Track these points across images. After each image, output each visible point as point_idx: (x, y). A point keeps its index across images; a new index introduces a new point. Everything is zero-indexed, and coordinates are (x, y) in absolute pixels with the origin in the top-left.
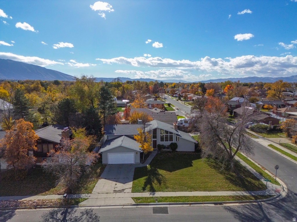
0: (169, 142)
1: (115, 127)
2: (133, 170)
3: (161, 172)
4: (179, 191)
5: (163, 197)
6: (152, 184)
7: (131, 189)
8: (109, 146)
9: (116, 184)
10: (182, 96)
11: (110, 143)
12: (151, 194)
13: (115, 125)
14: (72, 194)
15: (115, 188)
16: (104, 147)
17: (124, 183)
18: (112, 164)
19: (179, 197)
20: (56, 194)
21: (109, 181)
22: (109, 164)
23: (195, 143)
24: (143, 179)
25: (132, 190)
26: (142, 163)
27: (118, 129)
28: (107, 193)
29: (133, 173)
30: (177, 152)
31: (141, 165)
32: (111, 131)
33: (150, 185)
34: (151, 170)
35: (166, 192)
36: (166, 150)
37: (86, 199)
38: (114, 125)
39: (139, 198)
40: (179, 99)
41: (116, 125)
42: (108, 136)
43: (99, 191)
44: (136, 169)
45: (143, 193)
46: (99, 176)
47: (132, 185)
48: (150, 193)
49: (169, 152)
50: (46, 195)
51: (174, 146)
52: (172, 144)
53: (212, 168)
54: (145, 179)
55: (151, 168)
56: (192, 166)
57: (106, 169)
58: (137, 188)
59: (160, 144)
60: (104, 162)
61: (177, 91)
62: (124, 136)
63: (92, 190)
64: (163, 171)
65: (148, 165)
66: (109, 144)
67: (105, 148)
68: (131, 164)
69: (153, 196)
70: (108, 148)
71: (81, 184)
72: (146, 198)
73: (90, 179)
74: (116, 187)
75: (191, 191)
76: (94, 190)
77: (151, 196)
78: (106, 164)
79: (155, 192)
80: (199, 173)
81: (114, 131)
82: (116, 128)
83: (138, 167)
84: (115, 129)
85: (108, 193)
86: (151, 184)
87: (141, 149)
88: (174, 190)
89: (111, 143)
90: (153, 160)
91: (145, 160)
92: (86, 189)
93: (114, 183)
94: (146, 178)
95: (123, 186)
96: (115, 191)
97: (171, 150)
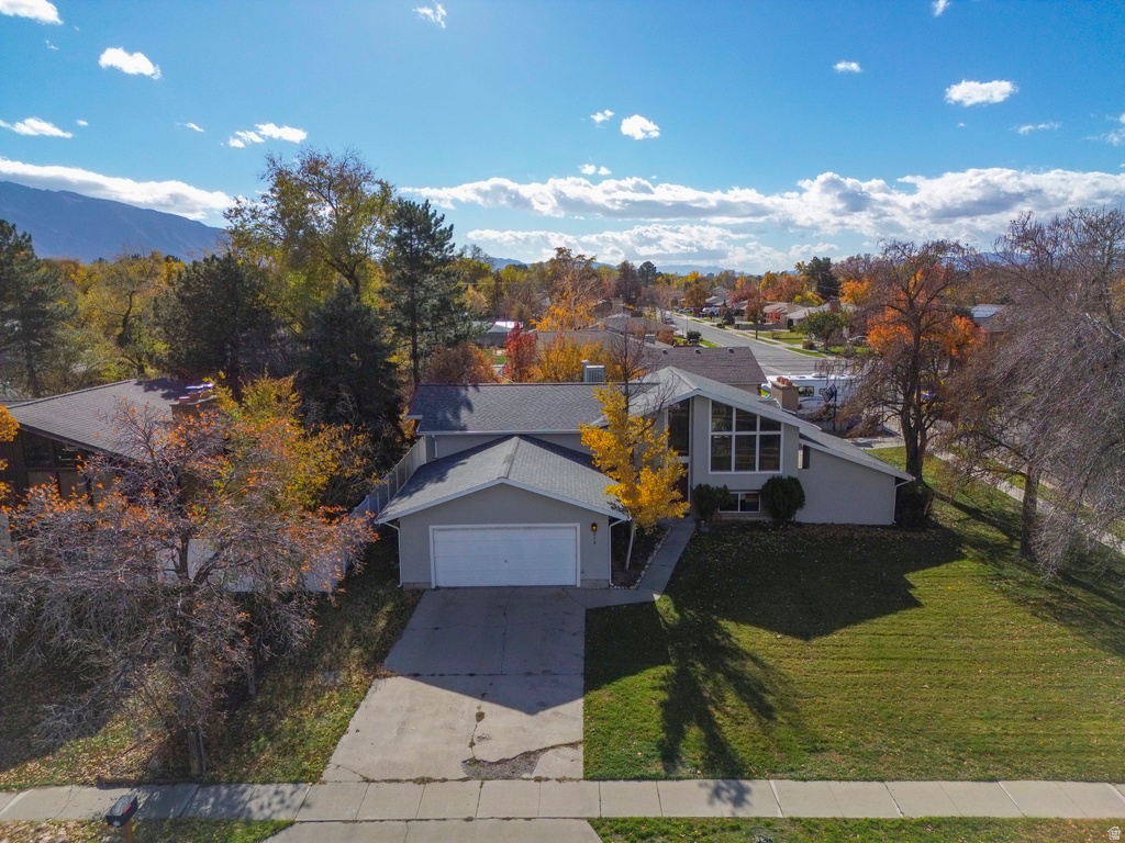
0: (757, 471)
1: (471, 393)
2: (578, 623)
3: (746, 636)
4: (912, 779)
5: (809, 821)
6: (710, 715)
7: (579, 753)
8: (440, 484)
9: (480, 716)
10: (739, 313)
11: (444, 474)
12: (717, 793)
13: (471, 389)
14: (189, 779)
15: (472, 744)
16: (411, 494)
17: (533, 707)
18: (455, 588)
19: (923, 823)
20: (85, 783)
21: (434, 689)
22: (437, 588)
23: (898, 480)
24: (648, 683)
25: (586, 763)
26: (622, 584)
27: (486, 406)
28: (423, 781)
29: (579, 645)
30: (800, 525)
31: (620, 597)
32: (449, 416)
33: (700, 724)
34: (684, 623)
35: (823, 779)
36: (738, 514)
37: (278, 828)
38: (466, 386)
39: (644, 830)
40: (726, 324)
41: (475, 386)
42: (431, 442)
43: (371, 762)
44: (593, 615)
45: (662, 784)
46: (377, 662)
47: (580, 724)
48: (711, 783)
49: (755, 525)
50: (21, 788)
51: (784, 496)
52: (774, 483)
53: (1045, 619)
54: (657, 683)
55: (682, 615)
56: (917, 604)
57: (420, 618)
58: (618, 742)
59: (707, 486)
60: (408, 575)
61: (714, 297)
62: (515, 439)
63: (326, 754)
64: (754, 629)
65: (657, 597)
66: (441, 479)
67: (416, 495)
68: (564, 588)
69: (741, 814)
70: (431, 494)
71: (261, 710)
72: (691, 828)
73: (319, 679)
74: (481, 738)
75: (992, 779)
76: (339, 755)
77: (723, 810)
78: (418, 586)
79: (746, 783)
80: (982, 648)
81: (464, 413)
82: (473, 402)
83: (603, 605)
84: (469, 406)
85: (429, 780)
86: (707, 723)
87: (618, 504)
88: (869, 767)
89: (451, 472)
90: (680, 567)
91: (638, 564)
92: (288, 750)
93: (471, 704)
94: (664, 678)
95: (524, 730)
96: (477, 769)
97: (767, 519)
